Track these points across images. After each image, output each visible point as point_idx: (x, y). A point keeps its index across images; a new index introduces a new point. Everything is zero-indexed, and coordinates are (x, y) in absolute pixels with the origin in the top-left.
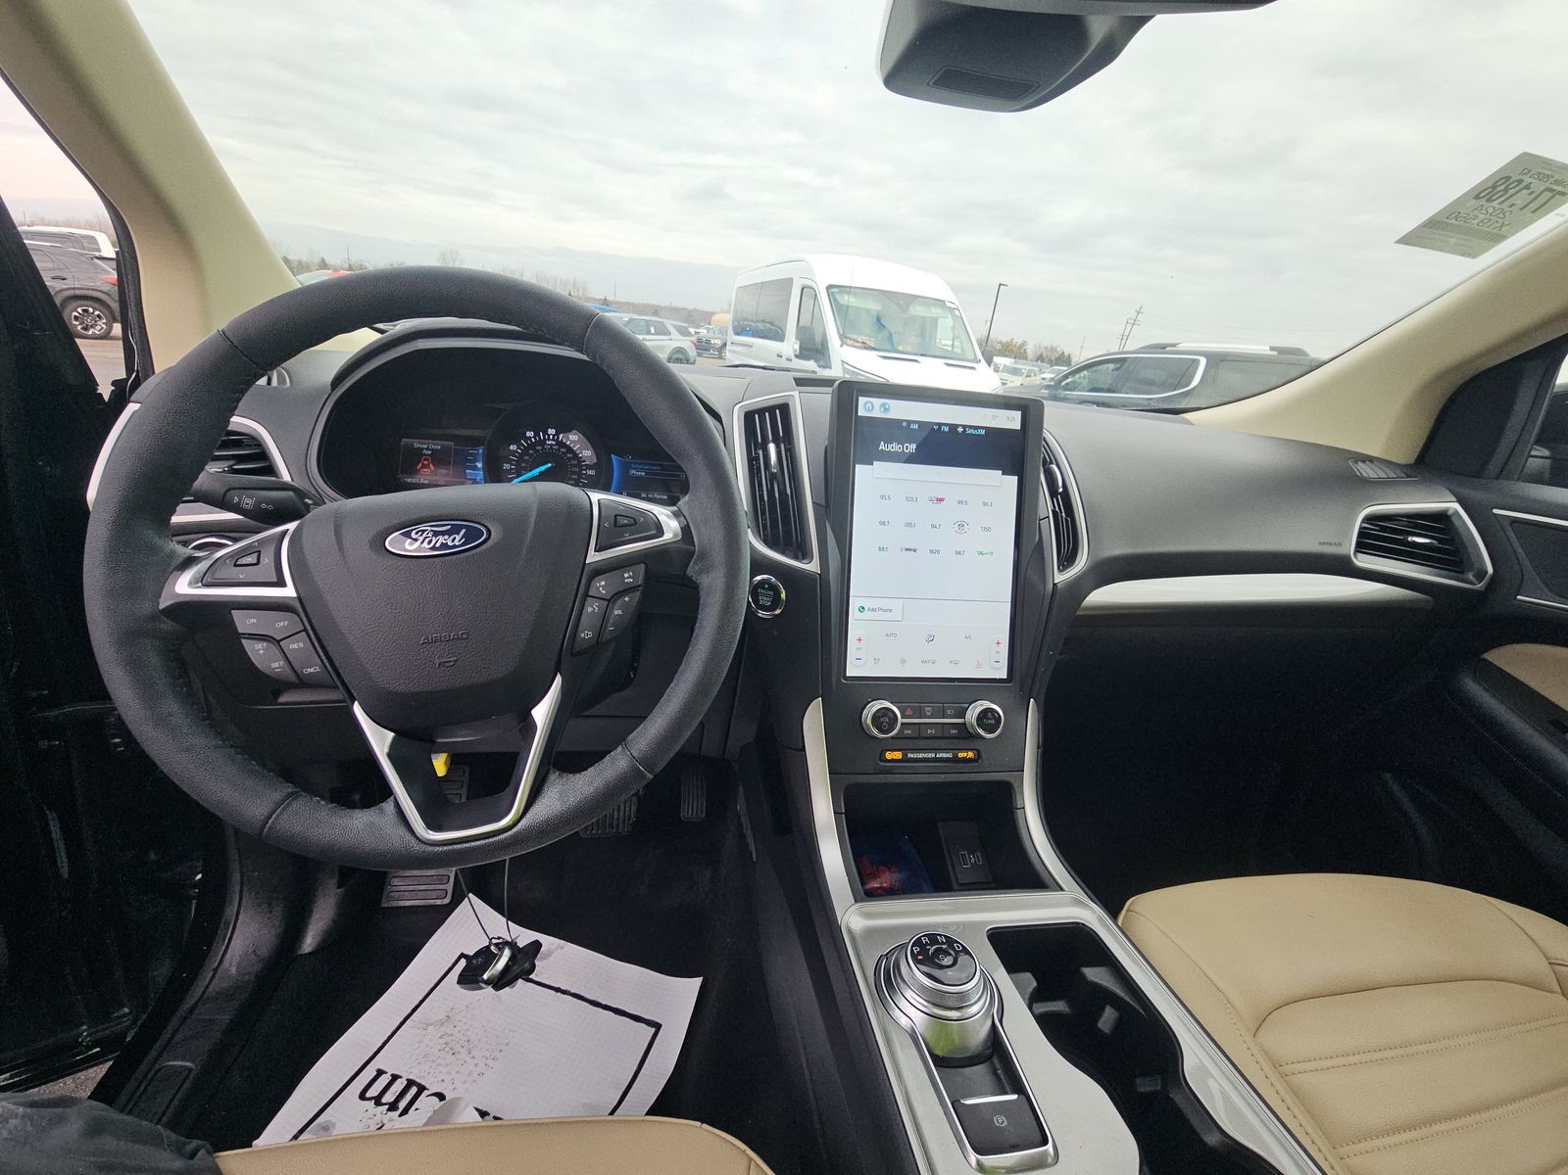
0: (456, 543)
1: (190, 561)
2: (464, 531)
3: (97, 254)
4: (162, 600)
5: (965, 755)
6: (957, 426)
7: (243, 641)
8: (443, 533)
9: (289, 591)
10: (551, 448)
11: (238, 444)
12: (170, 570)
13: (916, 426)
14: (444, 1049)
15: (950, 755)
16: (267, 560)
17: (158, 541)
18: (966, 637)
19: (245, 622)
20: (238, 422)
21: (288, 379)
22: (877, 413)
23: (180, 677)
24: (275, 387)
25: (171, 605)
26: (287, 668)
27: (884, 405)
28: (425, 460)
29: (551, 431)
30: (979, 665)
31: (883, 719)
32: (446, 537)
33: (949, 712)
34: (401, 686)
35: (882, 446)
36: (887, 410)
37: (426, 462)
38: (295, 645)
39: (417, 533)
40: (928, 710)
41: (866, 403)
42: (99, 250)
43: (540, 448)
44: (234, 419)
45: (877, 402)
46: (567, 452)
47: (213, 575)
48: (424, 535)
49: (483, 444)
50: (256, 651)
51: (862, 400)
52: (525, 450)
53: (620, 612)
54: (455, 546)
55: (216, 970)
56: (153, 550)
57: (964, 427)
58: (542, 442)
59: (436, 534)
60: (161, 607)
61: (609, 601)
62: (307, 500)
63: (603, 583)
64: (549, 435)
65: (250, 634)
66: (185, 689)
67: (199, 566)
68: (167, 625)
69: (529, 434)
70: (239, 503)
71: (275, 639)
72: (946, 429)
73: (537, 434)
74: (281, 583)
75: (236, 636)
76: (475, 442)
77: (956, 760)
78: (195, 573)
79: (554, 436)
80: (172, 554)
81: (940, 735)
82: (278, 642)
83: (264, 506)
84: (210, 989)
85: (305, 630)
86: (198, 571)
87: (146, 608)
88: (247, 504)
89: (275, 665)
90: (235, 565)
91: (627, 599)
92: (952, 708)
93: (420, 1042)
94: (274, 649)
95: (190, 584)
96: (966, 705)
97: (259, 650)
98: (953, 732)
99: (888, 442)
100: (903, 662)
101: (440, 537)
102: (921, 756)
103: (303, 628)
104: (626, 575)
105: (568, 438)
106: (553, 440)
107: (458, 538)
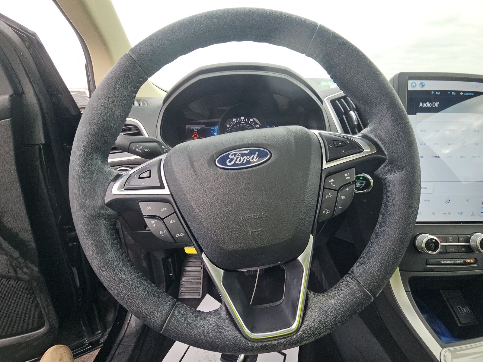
0: (255, 160)
1: (118, 177)
2: (257, 153)
3: (86, 96)
4: (106, 198)
5: (470, 261)
6: (460, 92)
7: (145, 219)
8: (246, 155)
9: (166, 191)
10: (243, 125)
11: (130, 130)
12: (109, 182)
13: (439, 93)
14: (206, 358)
15: (462, 262)
16: (154, 174)
17: (102, 166)
18: (467, 201)
19: (146, 209)
20: (130, 120)
21: (146, 103)
22: (418, 88)
23: (116, 238)
24: (142, 106)
25: (110, 201)
26: (167, 233)
27: (421, 83)
28: (195, 133)
29: (243, 118)
30: (473, 215)
31: (432, 245)
32: (248, 157)
33: (461, 239)
34: (231, 247)
35: (421, 105)
36: (423, 86)
37: (195, 134)
38: (171, 221)
39: (232, 155)
40: (450, 239)
41: (412, 83)
42: (86, 95)
43: (238, 125)
44: (127, 119)
45: (418, 82)
46: (249, 126)
47: (129, 183)
48: (236, 157)
49: (218, 125)
50: (151, 224)
51: (410, 82)
52: (233, 127)
53: (345, 197)
54: (254, 162)
55: (128, 324)
56: (101, 172)
57: (463, 92)
58: (239, 123)
59: (243, 155)
60: (106, 202)
61: (338, 191)
62: (163, 147)
63: (332, 180)
64: (242, 120)
65: (148, 216)
66: (118, 245)
67: (122, 179)
68: (109, 211)
69: (234, 120)
70: (135, 149)
71: (161, 218)
72: (454, 94)
73: (237, 120)
74: (162, 187)
75: (141, 217)
76: (214, 124)
77: (465, 263)
78: (120, 183)
79: (244, 120)
80: (110, 174)
81: (457, 251)
82: (163, 219)
83: (146, 150)
84: (127, 332)
85: (175, 212)
86: (122, 182)
87: (98, 203)
88: (139, 149)
89: (161, 232)
90: (139, 178)
91: (348, 189)
92: (462, 237)
93: (197, 354)
94: (161, 223)
95: (119, 189)
96: (469, 236)
97: (153, 224)
98: (463, 249)
99: (424, 102)
100: (433, 214)
101: (245, 157)
102: (447, 262)
103: (174, 211)
104: (346, 175)
105: (249, 121)
106: (243, 121)
107: (255, 157)
